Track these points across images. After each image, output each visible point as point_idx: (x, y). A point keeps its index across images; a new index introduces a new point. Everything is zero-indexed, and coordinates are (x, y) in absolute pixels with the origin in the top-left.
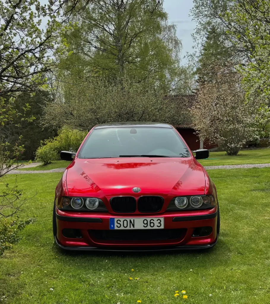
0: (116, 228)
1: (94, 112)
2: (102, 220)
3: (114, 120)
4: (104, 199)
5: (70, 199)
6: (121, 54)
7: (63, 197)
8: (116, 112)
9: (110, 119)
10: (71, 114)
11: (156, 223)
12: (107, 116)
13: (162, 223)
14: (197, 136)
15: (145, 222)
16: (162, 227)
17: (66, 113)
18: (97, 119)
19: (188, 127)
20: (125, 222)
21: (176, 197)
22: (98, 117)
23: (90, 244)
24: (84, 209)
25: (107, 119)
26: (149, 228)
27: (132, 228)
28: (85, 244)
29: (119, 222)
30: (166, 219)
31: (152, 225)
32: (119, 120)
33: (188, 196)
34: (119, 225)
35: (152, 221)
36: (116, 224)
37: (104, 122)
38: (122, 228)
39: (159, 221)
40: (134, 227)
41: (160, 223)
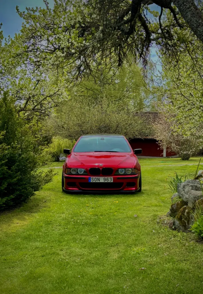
0: (91, 182)
1: (80, 126)
2: (85, 178)
3: (95, 132)
4: (86, 169)
5: (71, 169)
6: (103, 77)
7: (67, 168)
8: (96, 126)
9: (92, 131)
10: (63, 127)
11: (110, 180)
12: (90, 129)
13: (112, 180)
14: (159, 145)
15: (105, 179)
16: (112, 181)
17: (59, 126)
18: (82, 131)
19: (153, 138)
20: (96, 179)
21: (119, 169)
22: (83, 129)
23: (80, 189)
24: (77, 174)
25: (90, 132)
26: (106, 182)
27: (99, 182)
28: (78, 189)
29: (93, 179)
30: (114, 178)
31: (108, 180)
32: (98, 132)
33: (125, 168)
34: (93, 180)
35: (108, 179)
36: (91, 180)
37: (88, 134)
38: (94, 182)
39: (111, 179)
40: (99, 181)
41: (111, 180)
